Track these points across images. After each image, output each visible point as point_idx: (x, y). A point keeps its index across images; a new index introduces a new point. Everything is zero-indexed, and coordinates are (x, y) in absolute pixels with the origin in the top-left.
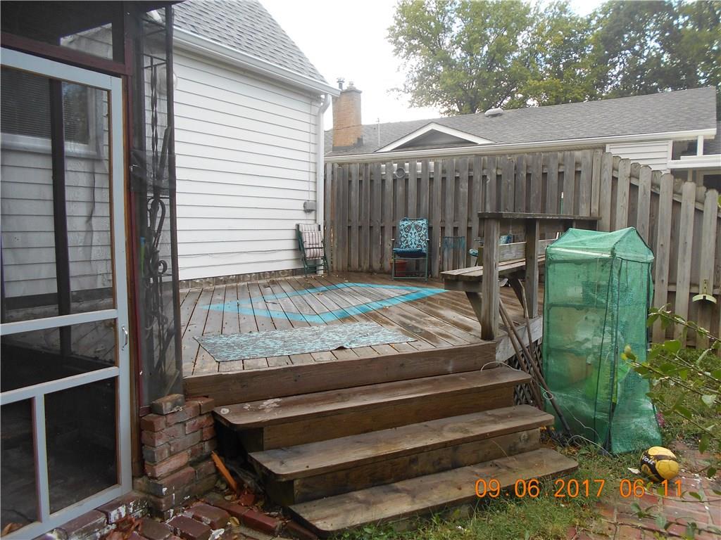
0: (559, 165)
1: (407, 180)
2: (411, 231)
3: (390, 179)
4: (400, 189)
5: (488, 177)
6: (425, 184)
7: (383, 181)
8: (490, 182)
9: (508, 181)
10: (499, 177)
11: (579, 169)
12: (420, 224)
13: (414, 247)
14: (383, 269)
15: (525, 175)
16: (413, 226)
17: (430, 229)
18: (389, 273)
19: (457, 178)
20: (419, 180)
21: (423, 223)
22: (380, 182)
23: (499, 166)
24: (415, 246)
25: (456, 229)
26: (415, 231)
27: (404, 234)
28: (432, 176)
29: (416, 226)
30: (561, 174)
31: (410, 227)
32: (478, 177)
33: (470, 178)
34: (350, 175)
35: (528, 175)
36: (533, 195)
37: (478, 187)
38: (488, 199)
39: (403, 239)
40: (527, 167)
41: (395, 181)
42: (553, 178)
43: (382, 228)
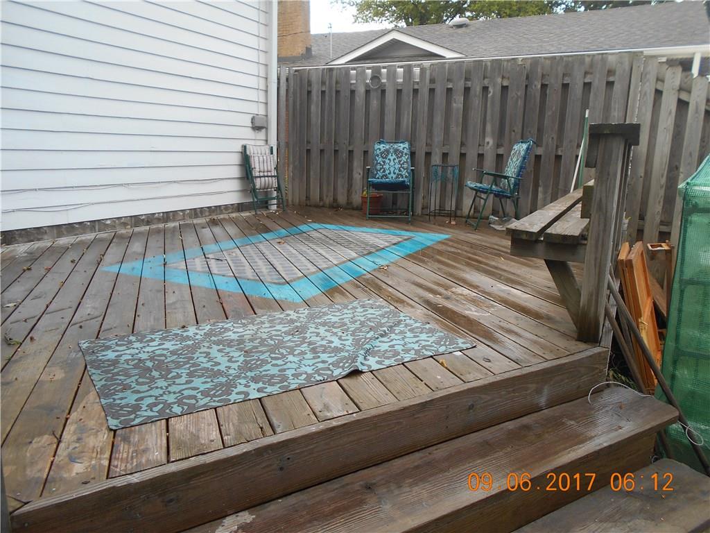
0: (586, 73)
1: (383, 92)
2: (390, 157)
3: (361, 90)
4: (375, 103)
5: (491, 89)
6: (407, 98)
7: (353, 92)
8: (492, 96)
9: (516, 94)
10: (504, 88)
11: (611, 79)
12: (401, 149)
13: (392, 178)
14: (351, 203)
15: (539, 86)
16: (391, 150)
17: (413, 154)
18: (359, 209)
19: (449, 90)
20: (399, 92)
21: (404, 147)
22: (348, 94)
23: (504, 75)
24: (394, 176)
25: (445, 155)
26: (394, 156)
27: (380, 160)
28: (416, 87)
29: (396, 151)
30: (587, 86)
31: (387, 151)
32: (477, 89)
33: (467, 90)
34: (310, 83)
35: (544, 86)
36: (548, 113)
37: (476, 102)
38: (488, 117)
39: (378, 167)
40: (543, 76)
41: (367, 92)
42: (577, 90)
43: (351, 152)
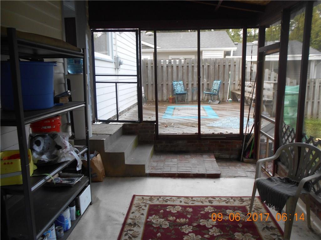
0: (229, 62)
1: (172, 66)
2: (178, 85)
3: (165, 66)
4: (170, 70)
5: (205, 66)
6: (180, 68)
7: (162, 67)
8: (205, 68)
9: (212, 67)
10: (208, 66)
11: (235, 64)
12: (181, 83)
15: (218, 66)
16: (178, 84)
17: (183, 84)
19: (193, 66)
20: (177, 66)
21: (181, 82)
22: (161, 67)
24: (180, 91)
25: (192, 84)
26: (179, 85)
27: (175, 87)
28: (183, 65)
29: (179, 84)
30: (230, 66)
31: (177, 84)
32: (201, 66)
34: (147, 64)
35: (219, 65)
36: (220, 73)
37: (201, 69)
38: (204, 74)
40: (218, 63)
41: (167, 66)
42: (227, 67)
